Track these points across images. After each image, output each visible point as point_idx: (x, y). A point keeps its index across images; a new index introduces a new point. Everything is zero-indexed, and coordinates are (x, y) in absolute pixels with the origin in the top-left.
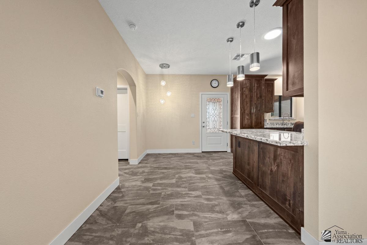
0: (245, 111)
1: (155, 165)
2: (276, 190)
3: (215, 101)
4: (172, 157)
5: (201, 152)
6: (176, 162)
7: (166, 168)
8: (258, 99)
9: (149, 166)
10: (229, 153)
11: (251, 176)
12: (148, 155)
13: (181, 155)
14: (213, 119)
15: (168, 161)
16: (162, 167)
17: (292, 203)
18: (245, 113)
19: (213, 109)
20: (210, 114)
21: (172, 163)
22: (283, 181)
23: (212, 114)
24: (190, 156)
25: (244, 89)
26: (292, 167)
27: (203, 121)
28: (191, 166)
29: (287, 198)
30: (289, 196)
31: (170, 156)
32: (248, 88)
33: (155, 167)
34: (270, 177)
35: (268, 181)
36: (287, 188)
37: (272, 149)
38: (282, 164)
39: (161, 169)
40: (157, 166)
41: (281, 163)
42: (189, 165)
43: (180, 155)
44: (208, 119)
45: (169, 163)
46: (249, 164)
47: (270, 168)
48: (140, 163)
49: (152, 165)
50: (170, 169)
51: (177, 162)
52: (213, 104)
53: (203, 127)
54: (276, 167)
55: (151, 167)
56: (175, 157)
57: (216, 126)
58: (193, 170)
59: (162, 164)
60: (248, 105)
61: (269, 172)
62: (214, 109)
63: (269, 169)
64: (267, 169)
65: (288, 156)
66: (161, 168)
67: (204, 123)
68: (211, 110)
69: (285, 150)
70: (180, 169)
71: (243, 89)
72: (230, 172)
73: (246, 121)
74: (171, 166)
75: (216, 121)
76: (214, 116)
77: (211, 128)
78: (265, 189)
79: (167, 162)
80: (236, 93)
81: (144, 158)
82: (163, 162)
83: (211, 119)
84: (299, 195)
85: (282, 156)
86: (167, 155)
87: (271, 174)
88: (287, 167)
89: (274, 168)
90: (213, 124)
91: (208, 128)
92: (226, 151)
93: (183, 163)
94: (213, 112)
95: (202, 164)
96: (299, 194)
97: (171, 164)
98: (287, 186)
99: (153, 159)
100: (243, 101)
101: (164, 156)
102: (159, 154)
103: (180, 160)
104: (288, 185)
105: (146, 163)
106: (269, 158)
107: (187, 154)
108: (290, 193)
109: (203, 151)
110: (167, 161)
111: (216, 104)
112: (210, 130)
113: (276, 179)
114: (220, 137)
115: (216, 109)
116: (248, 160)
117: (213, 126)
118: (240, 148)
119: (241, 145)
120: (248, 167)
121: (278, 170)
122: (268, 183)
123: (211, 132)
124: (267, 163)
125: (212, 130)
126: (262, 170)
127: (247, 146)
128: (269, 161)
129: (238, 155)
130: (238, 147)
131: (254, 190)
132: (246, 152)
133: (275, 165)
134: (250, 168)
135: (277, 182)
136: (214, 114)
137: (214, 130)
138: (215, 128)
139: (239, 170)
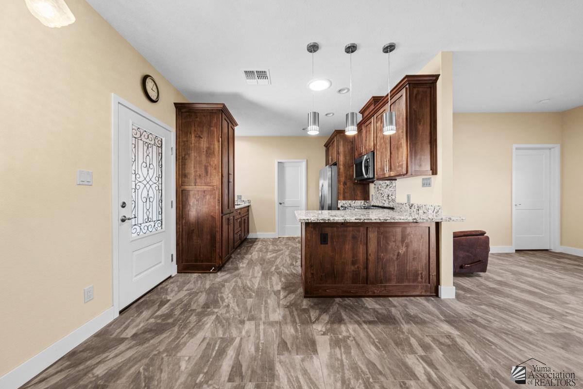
2: (405, 273)
3: (148, 141)
5: (118, 316)
11: (361, 278)
14: (145, 194)
18: (225, 182)
19: (144, 164)
20: (138, 176)
22: (414, 259)
23: (142, 179)
27: (122, 201)
29: (418, 273)
30: (421, 270)
34: (396, 263)
36: (419, 264)
41: (411, 242)
44: (134, 195)
46: (354, 263)
47: (396, 253)
52: (146, 148)
53: (123, 221)
54: (405, 248)
57: (151, 213)
61: (395, 258)
62: (148, 166)
63: (394, 255)
64: (391, 256)
67: (124, 206)
68: (140, 165)
75: (151, 200)
76: (148, 186)
77: (141, 221)
78: (390, 280)
83: (140, 191)
85: (412, 234)
87: (397, 259)
89: (402, 251)
90: (145, 210)
91: (133, 222)
92: (170, 275)
94: (145, 171)
98: (418, 262)
104: (419, 260)
106: (395, 241)
108: (422, 266)
109: (121, 309)
111: (150, 149)
112: (138, 229)
113: (405, 261)
114: (160, 243)
115: (151, 166)
116: (353, 257)
117: (146, 217)
118: (327, 244)
119: (329, 239)
120: (353, 268)
121: (407, 251)
122: (394, 270)
123: (141, 233)
124: (392, 248)
125: (142, 227)
126: (383, 260)
127: (350, 238)
128: (395, 246)
129: (321, 259)
130: (321, 244)
131: (370, 293)
132: (347, 247)
133: (404, 246)
134: (358, 267)
135: (407, 263)
136: (148, 179)
137: (146, 228)
138: (150, 220)
139: (326, 282)
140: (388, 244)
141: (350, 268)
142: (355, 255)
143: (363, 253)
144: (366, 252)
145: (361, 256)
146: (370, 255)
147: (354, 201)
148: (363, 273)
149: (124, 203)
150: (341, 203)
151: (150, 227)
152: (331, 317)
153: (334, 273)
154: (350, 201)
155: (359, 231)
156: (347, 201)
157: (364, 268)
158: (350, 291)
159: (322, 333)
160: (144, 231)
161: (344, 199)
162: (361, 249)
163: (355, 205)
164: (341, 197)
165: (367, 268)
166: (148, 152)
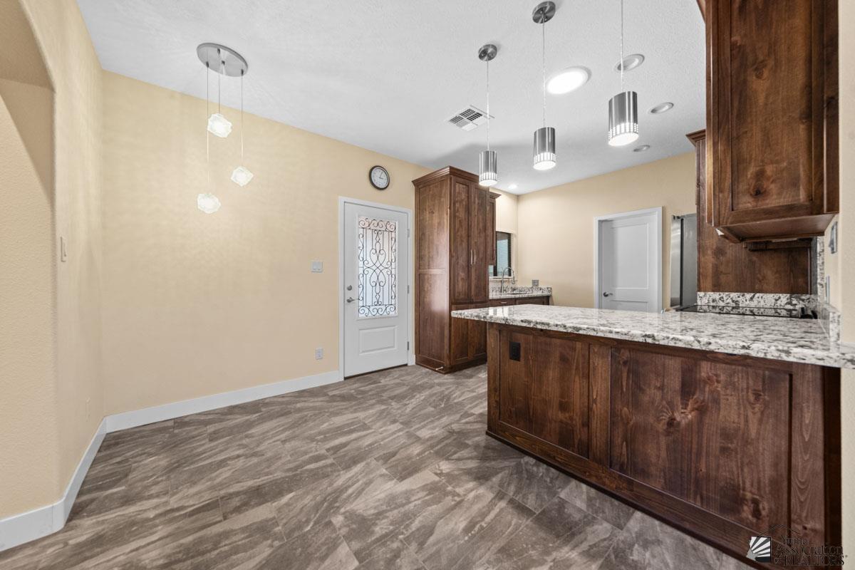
0: (458, 258)
1: (191, 496)
2: (693, 476)
3: (378, 228)
4: (250, 425)
5: (343, 380)
6: (284, 442)
7: (259, 495)
8: (480, 233)
9: (151, 514)
10: (413, 366)
11: (576, 441)
12: (112, 442)
13: (282, 403)
14: (374, 278)
15: (245, 446)
16: (237, 494)
17: (767, 507)
18: (458, 263)
19: (374, 251)
20: (366, 262)
21: (269, 454)
22: (724, 450)
23: (371, 265)
24: (318, 402)
25: (457, 205)
26: (762, 413)
27: (348, 285)
28: (354, 445)
29: (744, 495)
30: (755, 490)
31: (240, 419)
32: (464, 203)
33: (194, 503)
34: (663, 441)
35: (656, 452)
36: (746, 470)
37: (674, 364)
38: (719, 404)
39: (238, 510)
40: (207, 498)
41: (716, 401)
42: (344, 445)
43: (277, 408)
44: (361, 279)
45: (255, 460)
46: (564, 407)
47: (665, 417)
48: (76, 513)
49: (174, 502)
50: (280, 494)
51: (288, 445)
52: (375, 235)
53: (349, 301)
54: (694, 413)
55: (168, 515)
56: (263, 420)
57: (381, 297)
58: (374, 462)
59: (225, 473)
60: (464, 245)
61: (661, 427)
62: (378, 251)
63: (659, 420)
64: (651, 420)
65: (748, 383)
66: (236, 502)
67: (350, 288)
68: (368, 253)
69: (733, 367)
70: (326, 476)
71: (454, 204)
72: (477, 433)
73: (460, 283)
74: (279, 475)
75: (382, 284)
76: (378, 271)
77: (369, 303)
78: (644, 473)
79: (246, 456)
80: (433, 213)
81: (99, 468)
82: (222, 464)
83: (368, 276)
84: (802, 487)
85: (718, 382)
86: (221, 421)
87: (668, 433)
88: (742, 411)
89: (685, 416)
90: (375, 294)
91: (361, 304)
92: (405, 363)
93: (312, 439)
94: (374, 257)
95: (379, 424)
96: (803, 483)
97: (270, 461)
98: (742, 463)
99: (162, 461)
100: (455, 234)
101: (211, 429)
102: (180, 422)
103: (298, 431)
104: (746, 461)
105: (127, 500)
106: (661, 388)
107: (302, 394)
108: (759, 482)
109: (347, 375)
110: (240, 452)
111: (381, 236)
112: (367, 311)
113: (695, 446)
114: (393, 328)
115: (382, 252)
116: (562, 396)
117: (375, 300)
118: (519, 360)
119: (522, 354)
120: (561, 416)
121: (700, 422)
122: (658, 457)
123: (370, 315)
124: (653, 403)
125: (371, 309)
126: (628, 423)
127: (555, 357)
128: (663, 398)
129: (510, 382)
130: (511, 358)
131: (594, 478)
132: (551, 373)
133: (689, 407)
134: (571, 418)
135: (699, 454)
136: (378, 264)
137: (375, 311)
138: (380, 303)
139: (517, 423)
140: (641, 390)
141: (555, 414)
142: (565, 393)
143: (581, 395)
144: (586, 393)
145: (577, 400)
146: (595, 401)
147: (748, 296)
148: (581, 434)
149: (351, 287)
150: (704, 298)
151: (380, 310)
152: (479, 468)
153: (529, 413)
154: (734, 295)
155: (574, 349)
156: (724, 295)
157: (583, 425)
158: (554, 457)
159: (439, 472)
160: (374, 314)
161: (717, 288)
162: (577, 385)
163: (753, 304)
164: (708, 282)
165: (587, 424)
166: (378, 239)
